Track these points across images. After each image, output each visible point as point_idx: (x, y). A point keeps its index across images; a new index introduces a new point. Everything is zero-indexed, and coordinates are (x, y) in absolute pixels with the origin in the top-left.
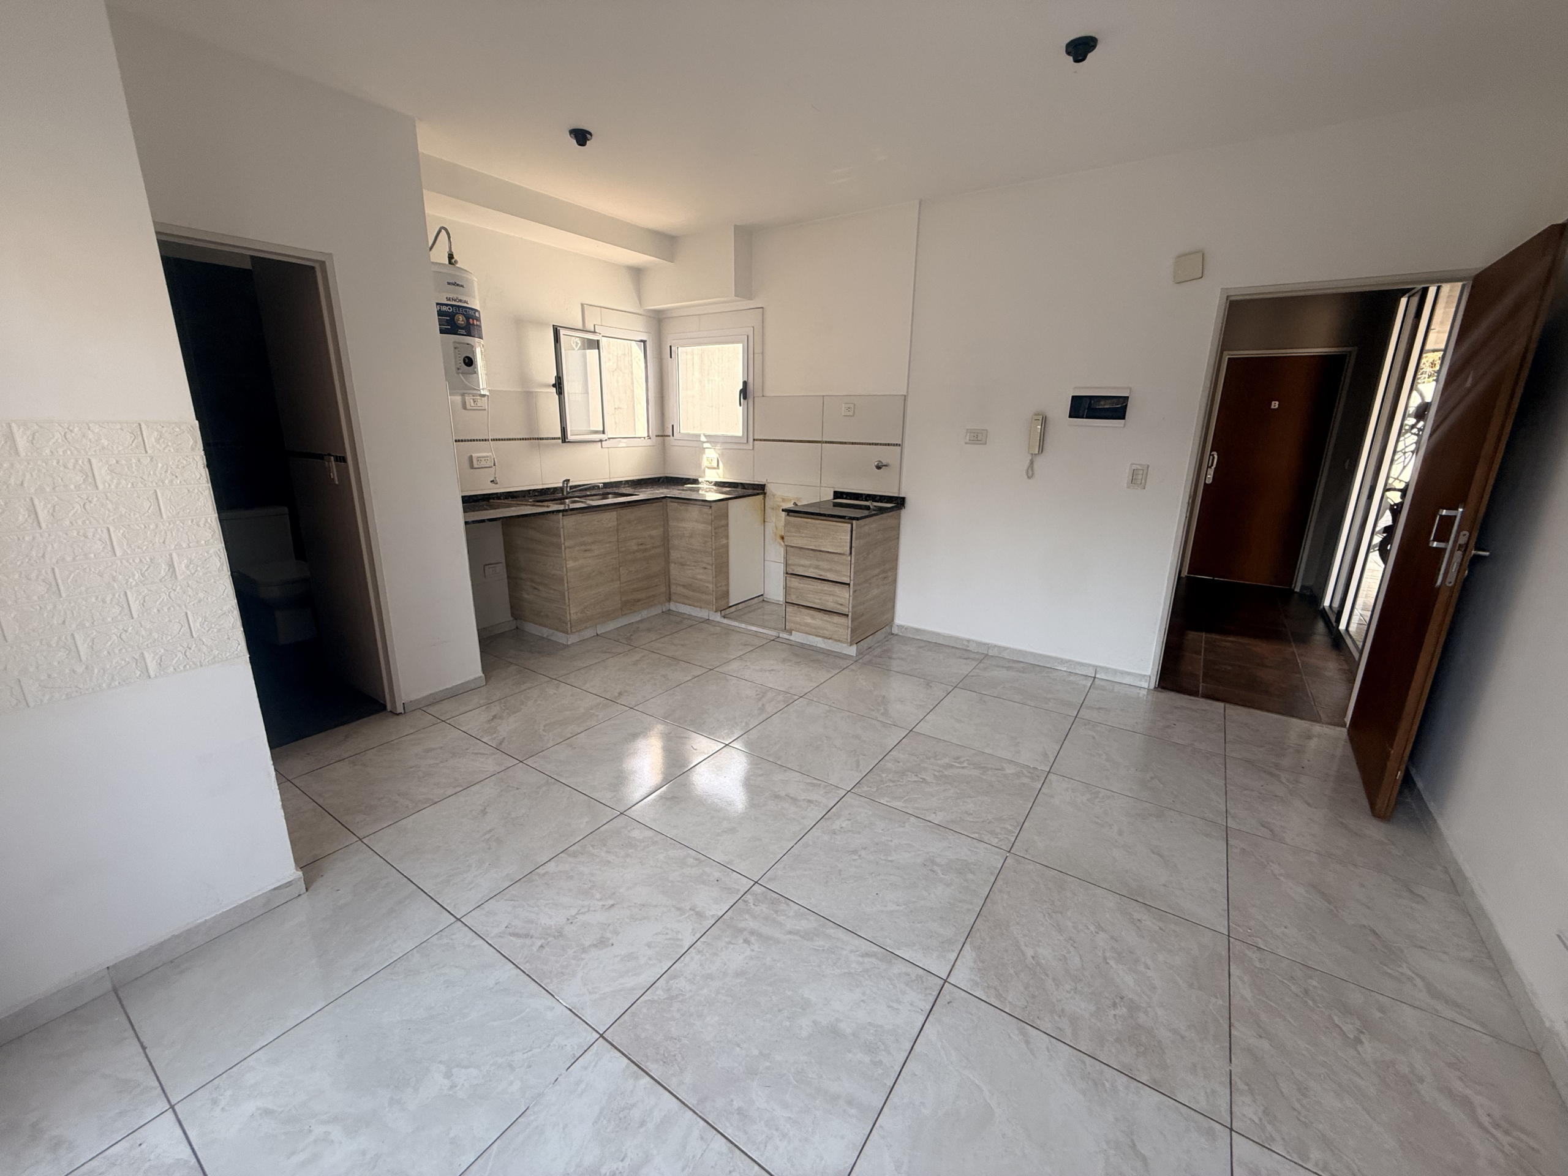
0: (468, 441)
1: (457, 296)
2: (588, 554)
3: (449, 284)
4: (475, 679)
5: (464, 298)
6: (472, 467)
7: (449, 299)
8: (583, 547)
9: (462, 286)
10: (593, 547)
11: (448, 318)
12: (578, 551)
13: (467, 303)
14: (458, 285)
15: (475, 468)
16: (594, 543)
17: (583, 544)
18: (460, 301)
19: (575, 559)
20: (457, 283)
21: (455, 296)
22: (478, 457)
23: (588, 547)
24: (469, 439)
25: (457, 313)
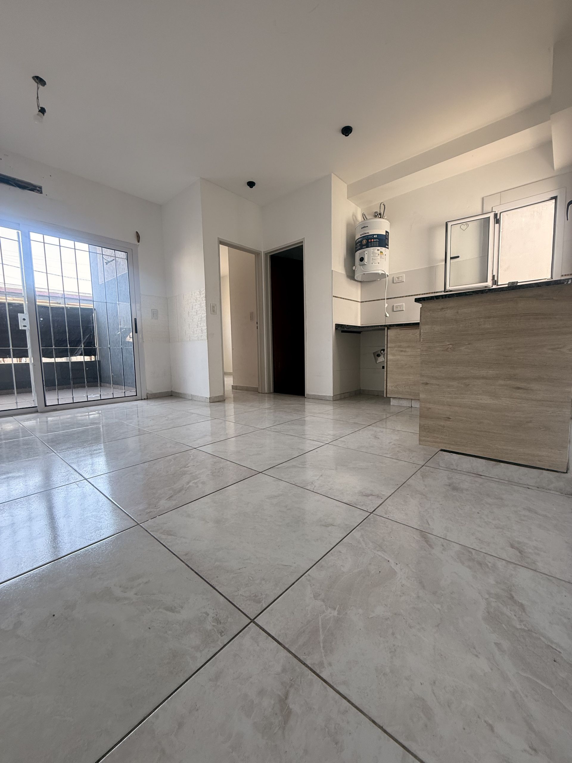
0: (393, 298)
1: (364, 232)
2: (403, 353)
3: (362, 228)
4: (329, 396)
5: (368, 231)
6: (393, 311)
7: (361, 235)
8: (399, 349)
9: (367, 227)
10: (407, 350)
11: (360, 243)
12: (396, 350)
13: (369, 233)
14: (365, 227)
15: (394, 311)
16: (409, 347)
17: (400, 347)
18: (365, 234)
19: (394, 355)
20: (365, 226)
21: (363, 233)
22: (397, 306)
23: (404, 350)
24: (394, 297)
25: (363, 240)
